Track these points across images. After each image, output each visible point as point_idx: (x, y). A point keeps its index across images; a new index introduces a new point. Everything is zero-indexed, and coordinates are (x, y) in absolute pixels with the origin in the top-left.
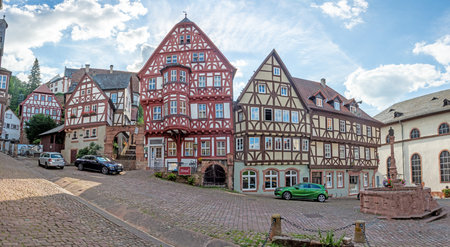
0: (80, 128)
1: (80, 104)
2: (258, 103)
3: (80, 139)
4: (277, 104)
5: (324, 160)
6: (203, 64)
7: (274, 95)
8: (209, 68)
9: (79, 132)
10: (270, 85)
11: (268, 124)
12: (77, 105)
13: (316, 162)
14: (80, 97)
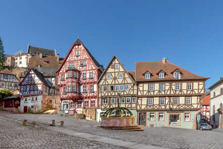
0: (29, 96)
1: (28, 84)
2: (107, 83)
3: (29, 102)
4: (117, 83)
5: (147, 106)
6: (85, 67)
7: (115, 79)
8: (88, 69)
9: (28, 98)
10: (113, 74)
11: (111, 93)
12: (27, 85)
13: (141, 108)
14: (28, 81)
